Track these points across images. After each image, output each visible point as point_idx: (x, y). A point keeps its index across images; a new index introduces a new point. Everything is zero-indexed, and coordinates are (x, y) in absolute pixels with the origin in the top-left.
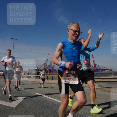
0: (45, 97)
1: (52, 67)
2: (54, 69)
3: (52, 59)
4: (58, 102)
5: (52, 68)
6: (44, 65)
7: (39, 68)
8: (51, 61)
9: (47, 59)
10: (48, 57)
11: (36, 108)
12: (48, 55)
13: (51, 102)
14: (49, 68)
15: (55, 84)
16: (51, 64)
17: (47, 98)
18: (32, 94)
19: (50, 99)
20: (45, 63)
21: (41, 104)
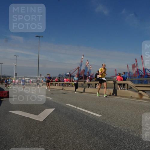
0: (79, 110)
1: (88, 72)
2: (91, 74)
3: (88, 61)
4: (95, 116)
5: (88, 74)
6: (78, 69)
7: (71, 73)
8: (87, 64)
9: (82, 62)
10: (82, 58)
11: (68, 122)
12: (83, 57)
13: (86, 116)
14: (84, 72)
15: (91, 93)
16: (86, 67)
17: (81, 110)
18: (63, 105)
19: (86, 112)
20: (79, 67)
21: (74, 119)
